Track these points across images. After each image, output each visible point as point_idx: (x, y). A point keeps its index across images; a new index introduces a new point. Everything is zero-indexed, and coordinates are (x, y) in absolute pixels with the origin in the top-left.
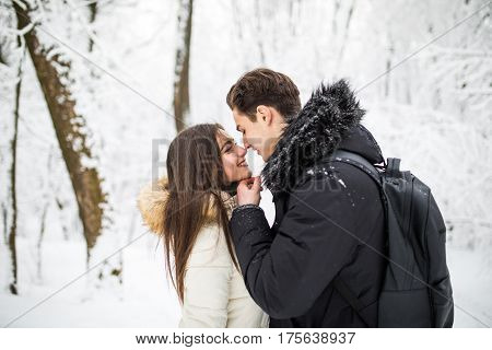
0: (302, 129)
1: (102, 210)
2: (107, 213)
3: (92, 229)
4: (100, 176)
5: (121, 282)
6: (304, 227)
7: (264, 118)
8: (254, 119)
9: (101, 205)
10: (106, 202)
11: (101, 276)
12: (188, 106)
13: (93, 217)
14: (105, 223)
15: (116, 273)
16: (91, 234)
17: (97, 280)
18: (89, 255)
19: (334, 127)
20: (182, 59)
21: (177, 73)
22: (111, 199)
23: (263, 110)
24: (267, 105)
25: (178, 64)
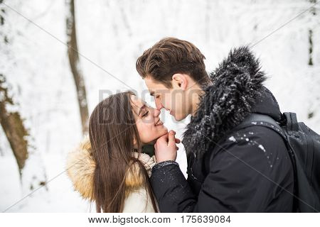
0: (223, 98)
1: (26, 142)
2: (30, 142)
3: (20, 155)
4: (22, 116)
5: (47, 190)
6: (231, 192)
7: (180, 85)
8: (169, 86)
9: (26, 138)
10: (29, 135)
11: (32, 188)
12: (78, 57)
13: (21, 147)
14: (29, 150)
15: (42, 184)
16: (21, 159)
17: (29, 192)
18: (21, 174)
19: (248, 93)
20: (71, 24)
21: (68, 35)
22: (33, 132)
23: (179, 77)
24: (182, 73)
25: (68, 28)
